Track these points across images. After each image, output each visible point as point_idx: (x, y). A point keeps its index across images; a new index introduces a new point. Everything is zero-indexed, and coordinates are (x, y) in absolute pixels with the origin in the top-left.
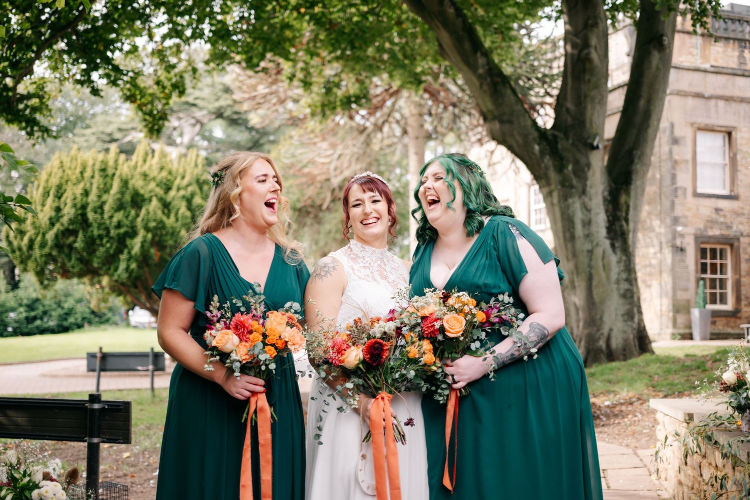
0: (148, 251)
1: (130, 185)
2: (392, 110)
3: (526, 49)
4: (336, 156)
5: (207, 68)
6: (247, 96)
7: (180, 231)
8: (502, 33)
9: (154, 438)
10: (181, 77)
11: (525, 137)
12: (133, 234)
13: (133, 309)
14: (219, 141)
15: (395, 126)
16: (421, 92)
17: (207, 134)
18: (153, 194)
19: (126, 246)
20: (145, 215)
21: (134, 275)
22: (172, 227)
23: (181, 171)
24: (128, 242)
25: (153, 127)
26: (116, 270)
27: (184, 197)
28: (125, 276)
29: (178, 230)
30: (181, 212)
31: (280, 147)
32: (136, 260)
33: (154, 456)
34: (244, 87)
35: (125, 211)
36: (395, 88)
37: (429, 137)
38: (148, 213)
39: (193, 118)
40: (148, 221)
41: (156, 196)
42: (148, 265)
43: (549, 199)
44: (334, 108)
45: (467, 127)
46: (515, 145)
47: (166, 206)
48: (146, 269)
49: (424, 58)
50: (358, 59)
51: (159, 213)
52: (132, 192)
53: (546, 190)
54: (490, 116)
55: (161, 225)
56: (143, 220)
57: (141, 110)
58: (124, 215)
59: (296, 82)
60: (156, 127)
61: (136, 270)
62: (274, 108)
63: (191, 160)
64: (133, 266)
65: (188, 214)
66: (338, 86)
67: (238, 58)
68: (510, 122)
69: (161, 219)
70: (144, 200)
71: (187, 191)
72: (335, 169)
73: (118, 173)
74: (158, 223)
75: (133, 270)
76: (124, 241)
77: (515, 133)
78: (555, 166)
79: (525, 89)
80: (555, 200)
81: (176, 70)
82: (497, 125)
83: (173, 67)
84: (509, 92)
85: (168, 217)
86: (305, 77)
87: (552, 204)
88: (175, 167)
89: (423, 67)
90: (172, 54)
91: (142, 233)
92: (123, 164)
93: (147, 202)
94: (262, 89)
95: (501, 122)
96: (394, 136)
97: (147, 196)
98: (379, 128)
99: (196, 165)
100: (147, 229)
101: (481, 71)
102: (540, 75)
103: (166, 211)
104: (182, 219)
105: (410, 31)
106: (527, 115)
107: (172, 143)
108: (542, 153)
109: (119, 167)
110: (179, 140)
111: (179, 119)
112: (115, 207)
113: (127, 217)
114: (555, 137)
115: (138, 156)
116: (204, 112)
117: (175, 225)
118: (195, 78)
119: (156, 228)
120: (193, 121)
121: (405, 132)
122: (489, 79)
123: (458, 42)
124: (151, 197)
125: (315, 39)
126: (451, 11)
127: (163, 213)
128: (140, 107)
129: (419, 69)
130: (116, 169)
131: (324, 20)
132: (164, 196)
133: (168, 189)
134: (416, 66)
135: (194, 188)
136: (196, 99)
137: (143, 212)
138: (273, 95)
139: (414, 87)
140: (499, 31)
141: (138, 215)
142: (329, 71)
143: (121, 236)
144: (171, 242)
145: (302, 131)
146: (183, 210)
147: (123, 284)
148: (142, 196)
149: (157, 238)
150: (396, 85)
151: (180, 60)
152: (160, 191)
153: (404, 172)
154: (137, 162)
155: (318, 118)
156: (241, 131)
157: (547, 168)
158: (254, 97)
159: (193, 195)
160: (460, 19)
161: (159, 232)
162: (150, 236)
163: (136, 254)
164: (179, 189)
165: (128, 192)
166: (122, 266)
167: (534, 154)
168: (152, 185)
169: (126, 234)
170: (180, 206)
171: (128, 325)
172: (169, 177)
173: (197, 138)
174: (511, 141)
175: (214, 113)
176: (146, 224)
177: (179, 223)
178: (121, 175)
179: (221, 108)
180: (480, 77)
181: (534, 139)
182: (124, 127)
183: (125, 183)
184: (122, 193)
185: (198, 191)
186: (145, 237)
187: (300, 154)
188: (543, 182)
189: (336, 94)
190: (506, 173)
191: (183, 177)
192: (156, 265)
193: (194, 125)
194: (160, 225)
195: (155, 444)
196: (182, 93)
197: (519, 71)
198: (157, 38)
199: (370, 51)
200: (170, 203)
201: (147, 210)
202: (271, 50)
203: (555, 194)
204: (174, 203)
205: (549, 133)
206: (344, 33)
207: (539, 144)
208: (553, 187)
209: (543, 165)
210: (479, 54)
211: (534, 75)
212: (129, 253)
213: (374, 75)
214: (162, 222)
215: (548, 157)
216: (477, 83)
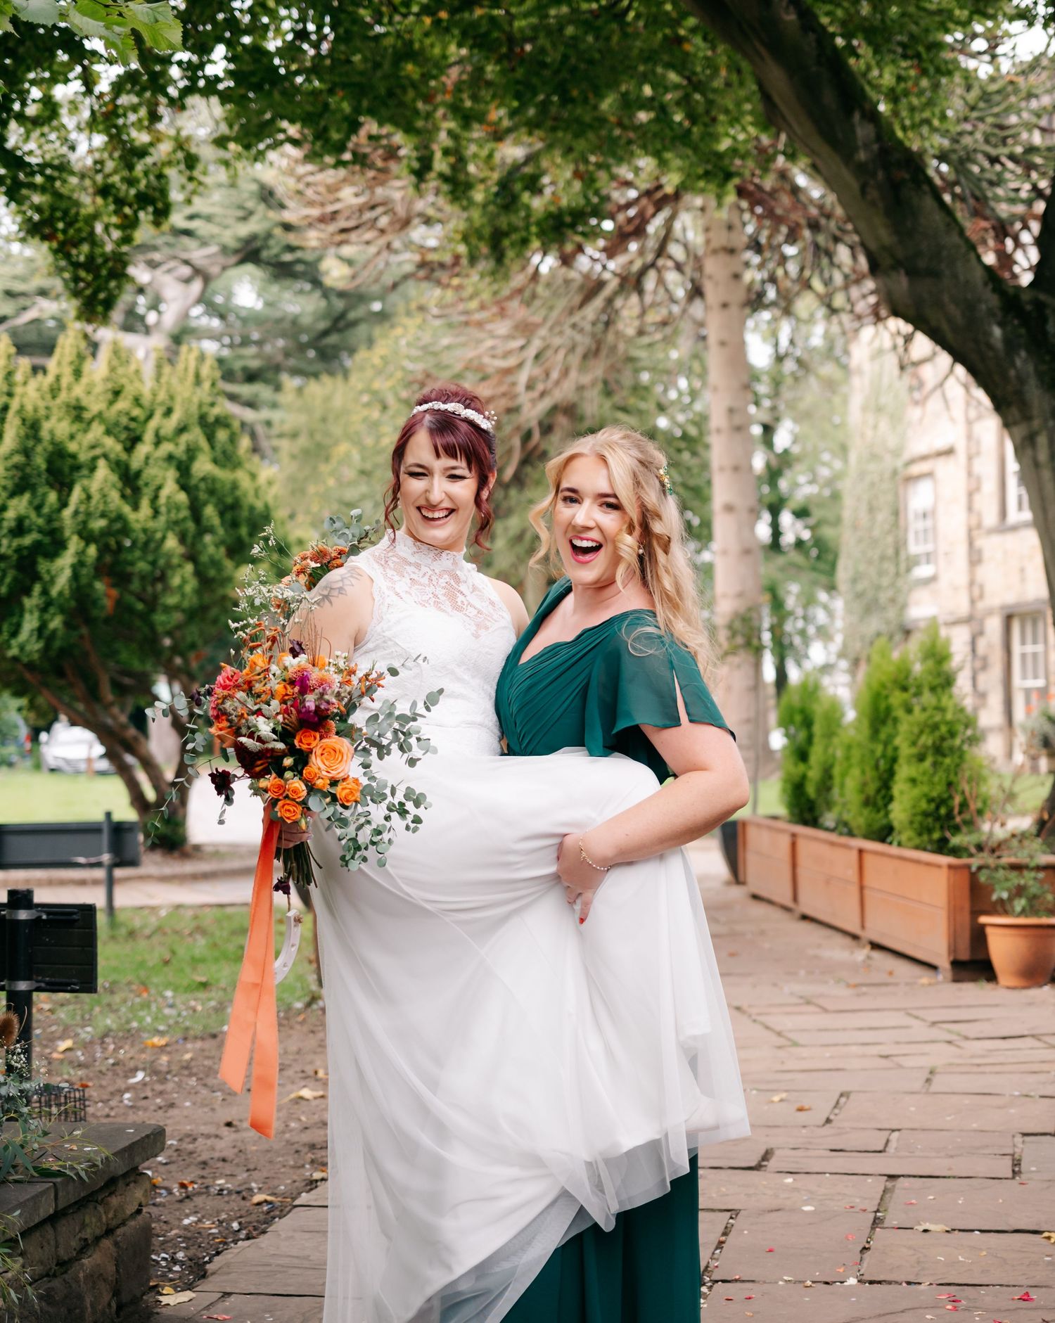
0: (90, 585)
1: (44, 434)
2: (667, 237)
3: (981, 88)
4: (532, 351)
5: (222, 154)
6: (315, 212)
7: (164, 538)
8: (918, 56)
9: (123, 1009)
10: (160, 176)
11: (970, 307)
12: (54, 544)
13: (48, 729)
14: (249, 319)
15: (672, 277)
16: (731, 198)
17: (219, 300)
18: (98, 452)
19: (36, 577)
20: (81, 502)
21: (57, 644)
22: (145, 531)
23: (162, 396)
24: (43, 566)
25: (95, 293)
26: (15, 633)
27: (170, 458)
28: (36, 646)
29: (159, 535)
30: (164, 493)
31: (398, 331)
32: (62, 610)
33: (127, 1047)
34: (310, 193)
35: (34, 494)
36: (669, 190)
37: (755, 302)
38: (89, 497)
39: (186, 262)
40: (89, 514)
41: (105, 456)
42: (89, 621)
43: (1029, 452)
44: (525, 242)
45: (846, 277)
46: (945, 327)
47: (130, 481)
48: (84, 631)
49: (735, 120)
50: (580, 127)
51: (115, 496)
52: (50, 448)
53: (1021, 430)
54: (886, 261)
55: (120, 526)
56: (76, 513)
57: (68, 256)
58: (30, 503)
59: (432, 183)
60: (102, 296)
61: (60, 633)
62: (382, 241)
63: (186, 369)
64: (56, 623)
65: (182, 497)
66: (533, 185)
67: (293, 130)
68: (934, 274)
69: (119, 508)
70: (77, 468)
71: (177, 444)
72: (530, 387)
73: (15, 405)
74: (112, 521)
75: (54, 632)
76: (34, 563)
77: (946, 298)
78: (1040, 375)
79: (985, 185)
80: (1043, 456)
81: (149, 160)
82: (901, 283)
83: (142, 152)
84: (929, 202)
85: (136, 507)
86: (453, 167)
87: (1036, 464)
88: (146, 387)
89: (734, 138)
90: (139, 125)
91: (74, 544)
92: (25, 383)
93: (85, 472)
94: (349, 196)
95: (912, 273)
96: (673, 300)
97: (84, 457)
98: (632, 283)
99: (198, 381)
100: (87, 536)
101: (862, 156)
102: (1019, 150)
103: (128, 491)
104: (169, 511)
105: (701, 54)
106: (972, 256)
107: (134, 323)
108: (1010, 344)
109: (18, 390)
110: (152, 318)
111: (153, 265)
112: (9, 484)
113: (38, 508)
114: (1040, 306)
115: (59, 363)
116: (213, 249)
117: (151, 525)
118: (191, 179)
119: (105, 533)
120: (186, 271)
121: (696, 292)
122: (880, 175)
123: (807, 90)
124: (95, 459)
125: (477, 80)
126: (791, 17)
127: (123, 496)
128: (62, 251)
129: (724, 145)
130: (10, 395)
131: (496, 34)
132: (124, 456)
133: (133, 441)
134: (716, 138)
135: (196, 435)
136: (191, 217)
137: (76, 495)
138: (379, 210)
139: (712, 187)
140: (910, 52)
141: (64, 504)
142: (512, 152)
143: (25, 553)
144: (142, 566)
145: (450, 295)
146: (170, 489)
147: (30, 666)
148: (74, 456)
149: (108, 559)
150: (671, 182)
151: (157, 139)
152: (113, 446)
153: (697, 384)
154: (58, 378)
155: (485, 265)
156: (301, 292)
157: (1021, 380)
158: (334, 215)
159: (192, 452)
160: (812, 37)
161: (112, 542)
162: (92, 551)
163: (61, 594)
164: (158, 441)
165: (39, 449)
166: (30, 623)
167: (990, 347)
168: (97, 430)
169: (37, 548)
170: (164, 478)
171: (38, 766)
172: (136, 412)
173: (197, 311)
174: (935, 317)
175: (236, 251)
176: (85, 523)
177: (162, 519)
178: (22, 408)
179: (253, 237)
180: (861, 170)
181: (991, 313)
182: (18, 287)
183: (32, 428)
184: (27, 452)
185: (203, 443)
186: (80, 554)
187: (448, 348)
188: (1014, 412)
189: (528, 208)
190: (941, 385)
191: (168, 412)
192: (107, 621)
193: (187, 281)
194: (118, 526)
195: (128, 1022)
196: (162, 213)
197: (967, 140)
198: (103, 86)
199: (607, 104)
200: (138, 474)
201: (85, 490)
202: (371, 112)
203: (1042, 440)
204: (146, 475)
205: (1025, 297)
206: (543, 65)
207: (1001, 324)
208: (1036, 423)
209: (1012, 373)
210: (857, 117)
211: (1006, 151)
212: (45, 592)
213: (620, 160)
214: (120, 517)
215: (1023, 354)
216: (855, 185)
